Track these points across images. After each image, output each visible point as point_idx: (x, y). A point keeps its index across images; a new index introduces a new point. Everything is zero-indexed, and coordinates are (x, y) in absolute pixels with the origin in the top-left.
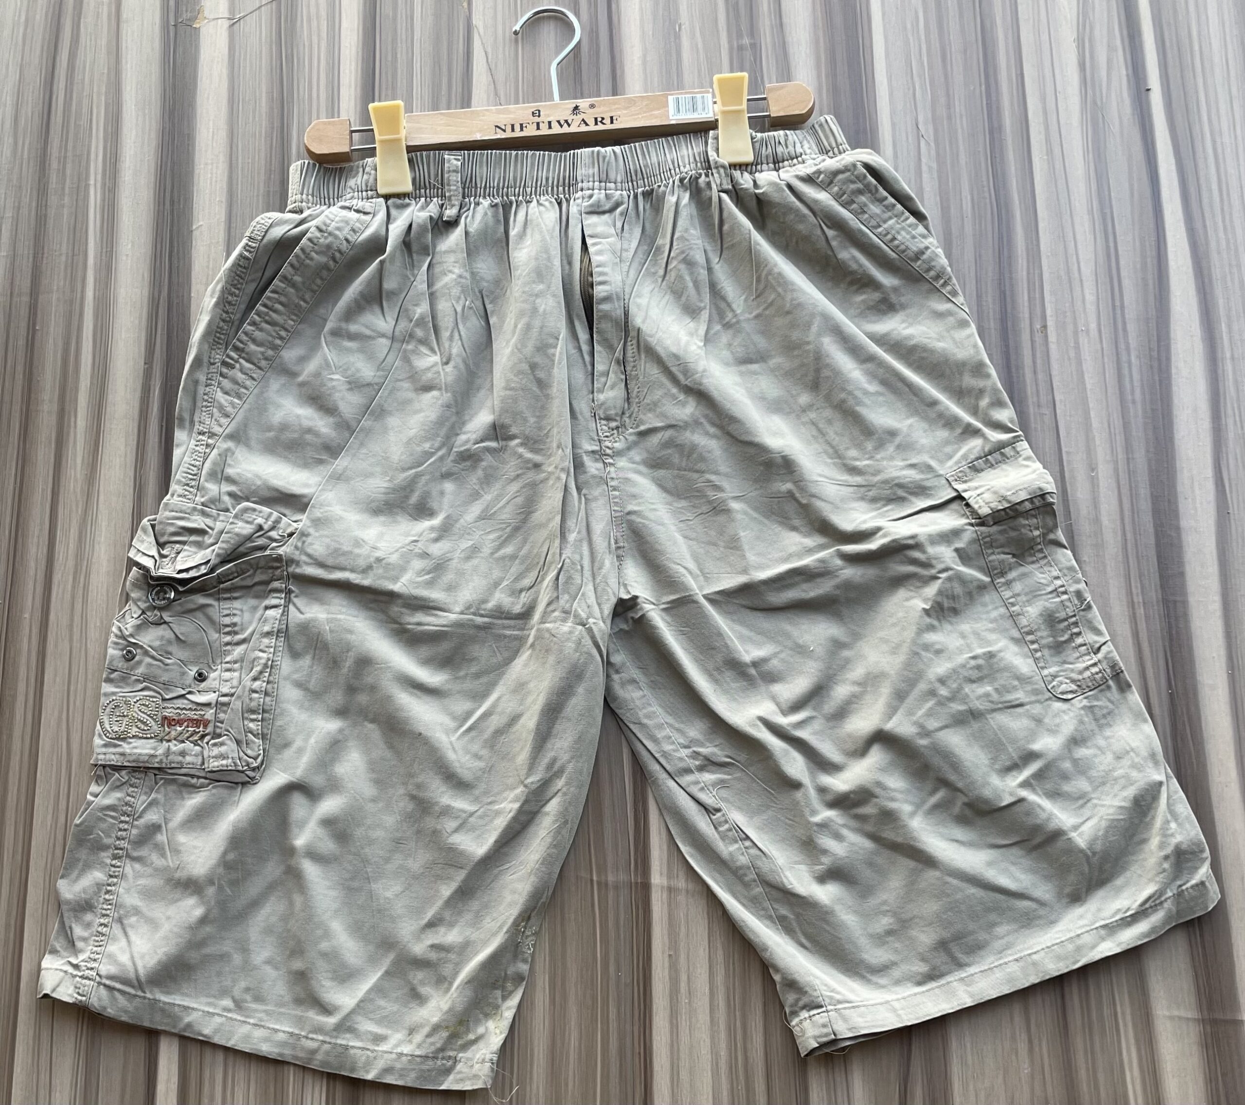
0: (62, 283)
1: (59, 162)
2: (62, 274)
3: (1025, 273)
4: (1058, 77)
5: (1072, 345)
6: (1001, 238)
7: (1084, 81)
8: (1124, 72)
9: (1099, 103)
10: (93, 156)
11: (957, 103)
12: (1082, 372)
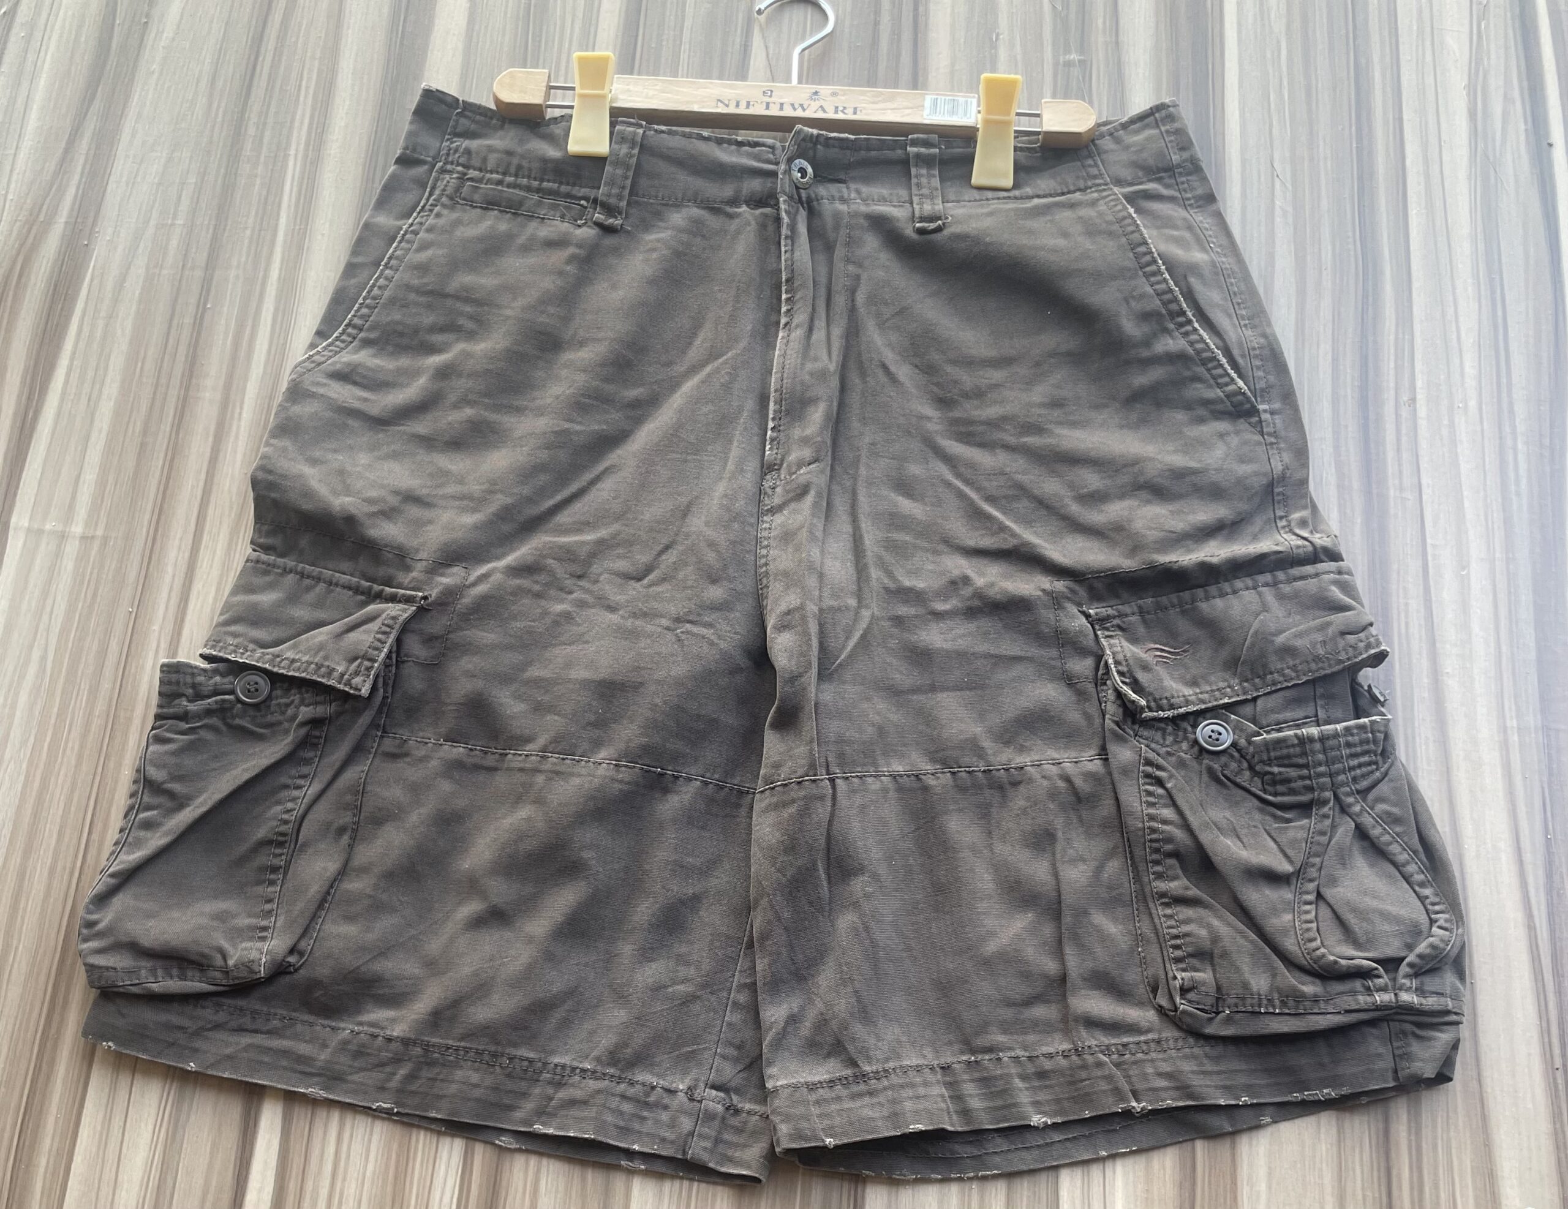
0: (243, 259)
1: (258, 128)
2: (245, 249)
3: (1392, 337)
4: (1444, 125)
5: (1446, 422)
6: (1365, 296)
7: (1474, 133)
8: (1522, 127)
9: (1491, 159)
10: (297, 124)
11: (1321, 143)
12: (1456, 454)
